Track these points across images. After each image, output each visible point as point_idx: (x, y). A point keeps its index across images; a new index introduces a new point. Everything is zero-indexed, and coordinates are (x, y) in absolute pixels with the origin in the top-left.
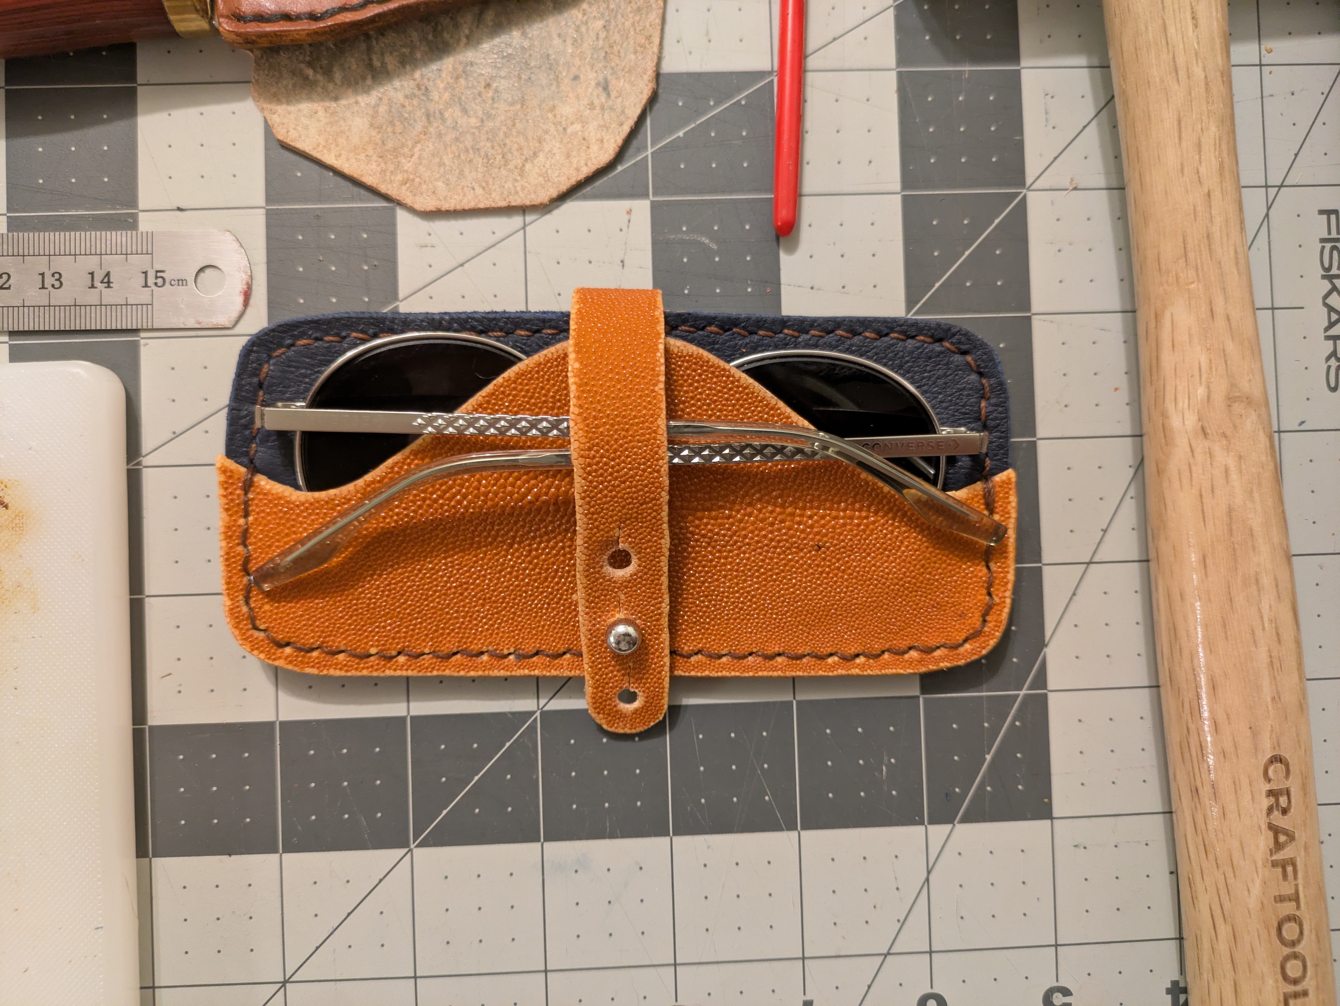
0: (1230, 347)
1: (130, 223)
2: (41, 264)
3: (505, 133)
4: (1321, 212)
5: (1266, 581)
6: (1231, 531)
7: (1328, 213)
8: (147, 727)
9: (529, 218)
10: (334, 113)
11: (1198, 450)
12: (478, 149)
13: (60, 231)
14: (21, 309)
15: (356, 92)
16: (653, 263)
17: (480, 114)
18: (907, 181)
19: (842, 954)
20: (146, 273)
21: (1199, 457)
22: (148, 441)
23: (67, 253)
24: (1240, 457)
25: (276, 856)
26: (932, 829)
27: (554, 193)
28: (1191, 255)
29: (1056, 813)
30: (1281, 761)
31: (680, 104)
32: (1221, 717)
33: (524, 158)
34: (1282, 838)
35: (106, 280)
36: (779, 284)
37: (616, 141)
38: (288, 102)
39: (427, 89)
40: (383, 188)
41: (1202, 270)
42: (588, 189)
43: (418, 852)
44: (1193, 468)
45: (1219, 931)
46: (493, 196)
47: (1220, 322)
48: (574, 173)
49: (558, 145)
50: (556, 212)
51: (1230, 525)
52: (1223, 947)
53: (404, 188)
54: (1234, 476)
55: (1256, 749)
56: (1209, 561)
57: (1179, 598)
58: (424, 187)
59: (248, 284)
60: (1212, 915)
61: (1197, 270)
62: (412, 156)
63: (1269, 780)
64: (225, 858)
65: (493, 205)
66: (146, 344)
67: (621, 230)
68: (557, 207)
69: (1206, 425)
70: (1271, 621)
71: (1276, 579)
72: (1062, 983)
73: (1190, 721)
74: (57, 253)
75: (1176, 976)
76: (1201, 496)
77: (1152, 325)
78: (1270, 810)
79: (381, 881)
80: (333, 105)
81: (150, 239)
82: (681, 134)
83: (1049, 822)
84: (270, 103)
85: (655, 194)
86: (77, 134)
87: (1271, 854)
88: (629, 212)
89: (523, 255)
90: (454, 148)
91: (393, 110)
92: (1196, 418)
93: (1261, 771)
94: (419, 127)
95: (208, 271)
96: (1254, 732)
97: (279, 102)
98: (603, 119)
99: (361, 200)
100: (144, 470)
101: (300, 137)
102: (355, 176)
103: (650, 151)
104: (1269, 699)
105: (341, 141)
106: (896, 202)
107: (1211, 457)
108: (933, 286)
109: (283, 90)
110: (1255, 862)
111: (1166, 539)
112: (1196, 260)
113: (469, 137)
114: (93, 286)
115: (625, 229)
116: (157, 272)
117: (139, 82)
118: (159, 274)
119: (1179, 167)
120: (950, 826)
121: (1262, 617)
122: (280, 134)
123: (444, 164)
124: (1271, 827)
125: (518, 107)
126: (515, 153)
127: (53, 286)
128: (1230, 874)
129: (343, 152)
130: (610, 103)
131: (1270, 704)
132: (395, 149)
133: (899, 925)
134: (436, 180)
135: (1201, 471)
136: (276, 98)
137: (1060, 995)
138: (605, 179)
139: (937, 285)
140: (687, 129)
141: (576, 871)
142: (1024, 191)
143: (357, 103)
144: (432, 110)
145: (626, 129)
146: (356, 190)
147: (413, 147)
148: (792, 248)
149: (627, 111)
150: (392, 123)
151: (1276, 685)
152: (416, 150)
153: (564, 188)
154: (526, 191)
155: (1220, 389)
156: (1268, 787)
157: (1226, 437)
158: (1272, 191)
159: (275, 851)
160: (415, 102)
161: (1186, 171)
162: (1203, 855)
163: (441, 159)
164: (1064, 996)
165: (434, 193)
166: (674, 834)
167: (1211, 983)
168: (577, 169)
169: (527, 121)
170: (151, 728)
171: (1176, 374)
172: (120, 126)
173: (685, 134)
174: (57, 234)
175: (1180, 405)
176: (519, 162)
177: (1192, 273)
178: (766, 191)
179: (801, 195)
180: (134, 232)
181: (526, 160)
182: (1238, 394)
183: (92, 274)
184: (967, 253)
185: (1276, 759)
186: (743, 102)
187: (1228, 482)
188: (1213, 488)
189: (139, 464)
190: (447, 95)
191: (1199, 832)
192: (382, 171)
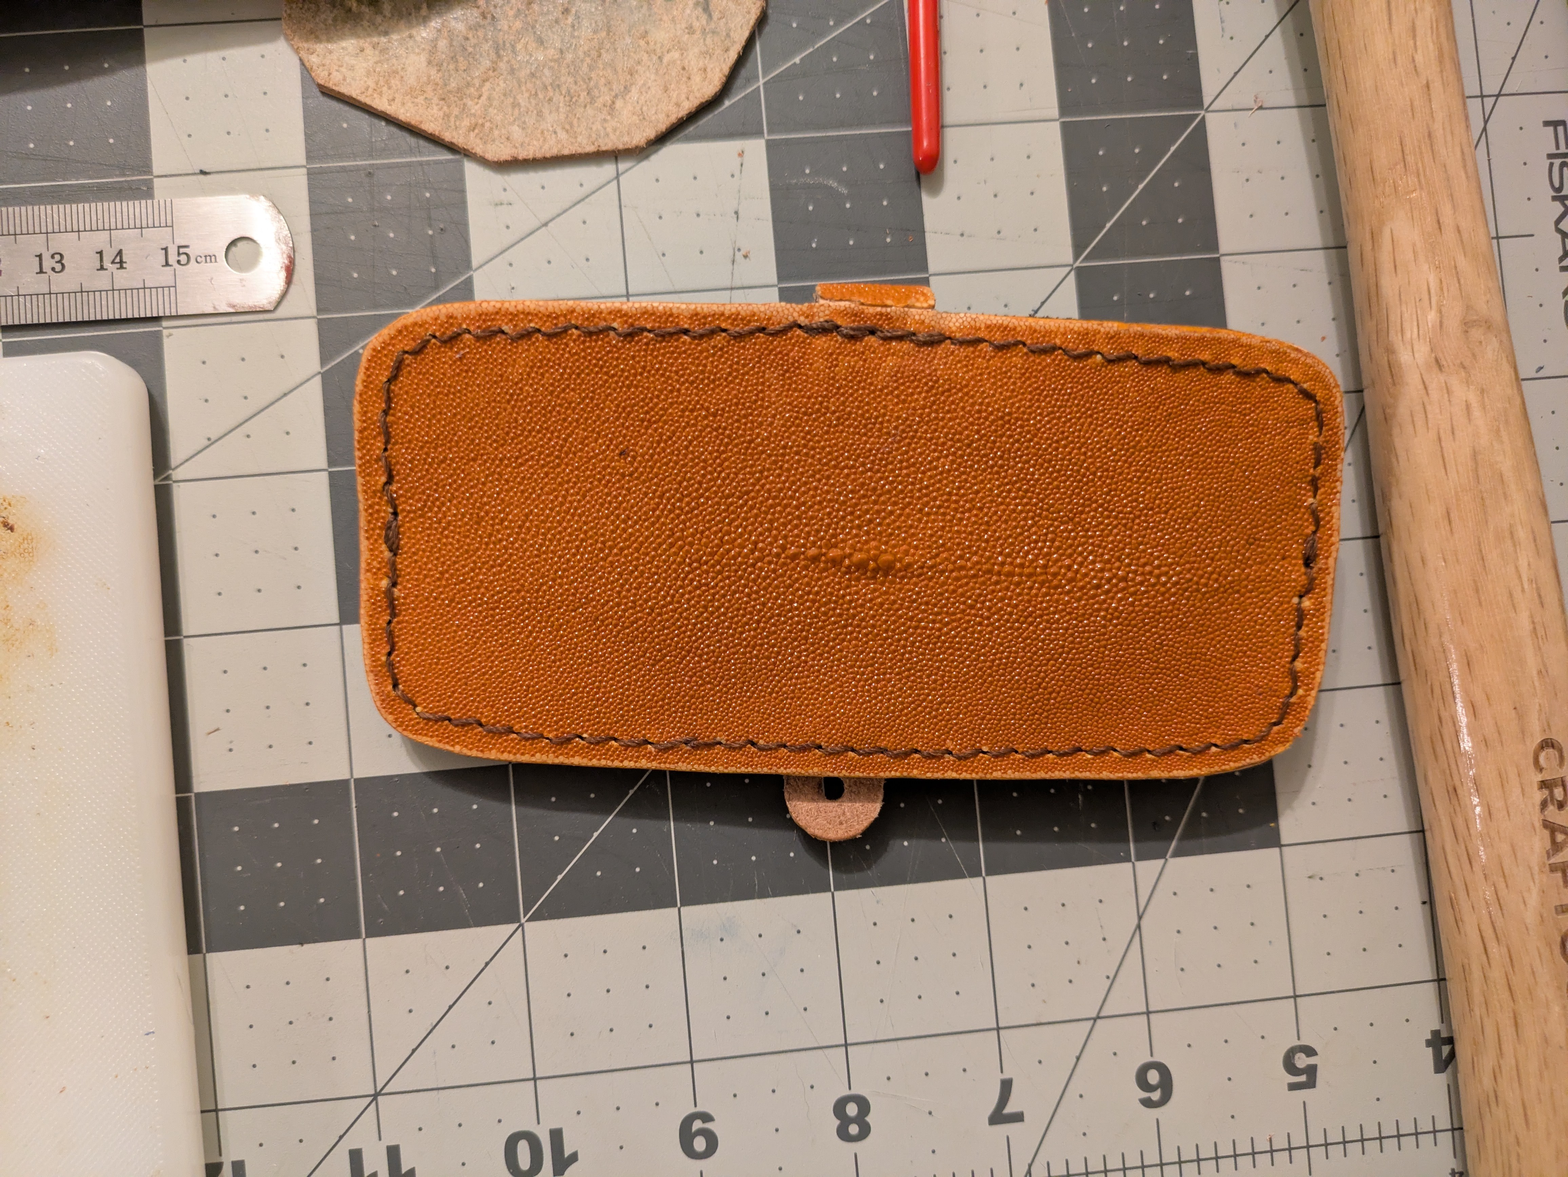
0: (1463, 263)
1: (144, 191)
2: (37, 244)
3: (589, 66)
4: (1547, 124)
5: (1522, 534)
6: (1477, 478)
7: (1555, 124)
8: (193, 795)
9: (623, 166)
10: (384, 51)
11: (1433, 386)
12: (559, 86)
13: (58, 203)
14: (15, 298)
15: (410, 25)
16: (773, 213)
17: (558, 45)
18: (1065, 107)
19: (1043, 1021)
20: (166, 249)
21: (1435, 394)
22: (177, 450)
23: (69, 229)
24: (1482, 391)
25: (359, 942)
26: (1141, 865)
27: (651, 134)
28: (1410, 159)
29: (1284, 840)
30: (1553, 746)
31: (794, 25)
32: (1479, 697)
33: (613, 94)
34: (1560, 837)
35: (118, 260)
36: (923, 232)
37: (721, 70)
38: (329, 41)
39: (493, 17)
40: (447, 136)
41: (1425, 175)
42: (691, 129)
43: (529, 926)
44: (1428, 408)
45: (1491, 956)
46: (579, 140)
47: (1450, 235)
48: (674, 109)
49: (653, 77)
50: (654, 158)
51: (1476, 470)
52: (1497, 974)
53: (472, 135)
54: (1477, 413)
55: (1523, 732)
56: (1454, 515)
57: (1421, 564)
58: (496, 133)
59: (289, 257)
60: (1482, 937)
61: (1418, 175)
62: (480, 96)
63: (1541, 770)
64: (296, 948)
65: (580, 150)
66: (170, 335)
67: (733, 176)
68: (656, 151)
69: (1440, 355)
70: (1531, 581)
71: (1533, 532)
72: (1304, 1041)
73: (1442, 708)
74: (56, 230)
75: (1436, 1025)
76: (1440, 439)
77: (1368, 247)
78: (1544, 805)
79: (487, 964)
80: (384, 40)
81: (169, 211)
82: (797, 60)
83: (1277, 850)
84: (307, 41)
85: (770, 132)
86: (73, 88)
87: (1549, 858)
88: (741, 154)
89: (618, 210)
90: (529, 85)
91: (454, 43)
92: (1428, 349)
93: (1531, 760)
94: (487, 63)
95: (240, 244)
96: (1520, 712)
97: (318, 39)
98: (705, 45)
99: (421, 153)
100: (175, 485)
101: (344, 79)
102: (413, 123)
103: (761, 82)
104: (1535, 673)
105: (395, 82)
106: (1054, 132)
107: (1448, 392)
108: (1104, 226)
109: (322, 25)
110: (1530, 868)
111: (1400, 497)
112: (1417, 164)
113: (546, 71)
114: (102, 268)
115: (737, 174)
116: (179, 247)
117: (145, 23)
118: (182, 250)
119: (1391, 57)
120: (1162, 861)
121: (1520, 577)
122: (322, 77)
123: (519, 104)
124: (1546, 824)
125: (604, 34)
126: (602, 89)
127: (53, 269)
128: (1501, 885)
129: (397, 95)
130: (713, 25)
131: (1536, 679)
132: (459, 90)
133: (1109, 982)
134: (512, 123)
135: (1438, 411)
136: (314, 35)
137: (1303, 1055)
138: (710, 116)
139: (1108, 225)
140: (804, 55)
141: (722, 940)
142: (1203, 113)
143: (411, 37)
144: (501, 42)
145: (733, 56)
146: (412, 141)
147: (481, 86)
148: (936, 189)
149: (732, 34)
150: (454, 58)
151: (1542, 657)
152: (484, 89)
153: (663, 127)
154: (618, 133)
155: (1455, 312)
156: (1540, 777)
157: (1464, 368)
158: (1489, 102)
159: (357, 936)
160: (480, 33)
161: (1399, 61)
162: (1467, 866)
163: (515, 98)
164: (1308, 1056)
165: (508, 139)
166: (836, 889)
167: (1485, 1020)
168: (678, 105)
169: (615, 50)
170: (198, 795)
171: (1400, 299)
172: (125, 76)
173: (802, 60)
174: (55, 207)
175: (1408, 335)
176: (608, 98)
177: (1412, 180)
178: (901, 122)
179: (943, 127)
180: (150, 202)
181: (616, 96)
182: (1475, 318)
183: (100, 253)
184: (1141, 187)
185: (1547, 744)
186: (868, 21)
187: (1470, 420)
188: (1453, 428)
189: (168, 478)
190: (518, 24)
191: (1461, 839)
192: (445, 114)
